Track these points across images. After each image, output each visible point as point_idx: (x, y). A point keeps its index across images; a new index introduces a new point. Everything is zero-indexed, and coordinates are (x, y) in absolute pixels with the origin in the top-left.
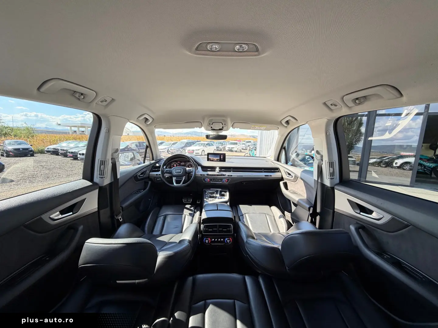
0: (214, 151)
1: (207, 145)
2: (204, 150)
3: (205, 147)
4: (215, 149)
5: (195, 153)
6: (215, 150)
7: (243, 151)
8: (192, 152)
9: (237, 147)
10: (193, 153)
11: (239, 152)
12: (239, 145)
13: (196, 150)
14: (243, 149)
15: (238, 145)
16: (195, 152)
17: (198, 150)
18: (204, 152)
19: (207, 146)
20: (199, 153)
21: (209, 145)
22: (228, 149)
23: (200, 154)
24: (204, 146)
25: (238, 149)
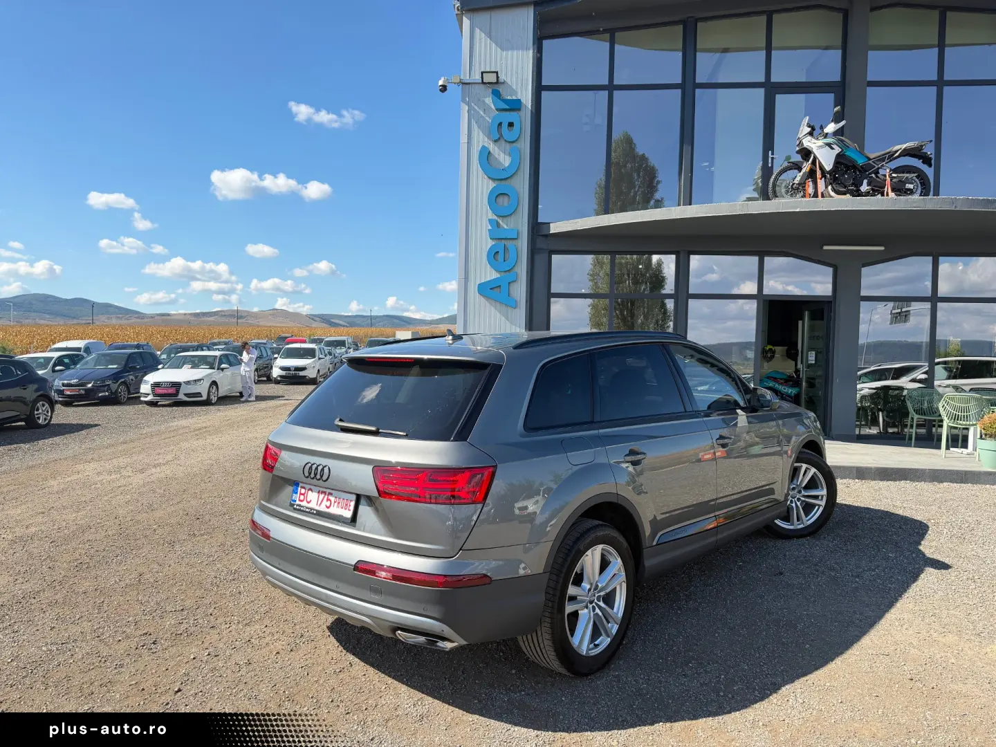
1: (221, 360)
2: (214, 383)
3: (218, 369)
5: (185, 395)
8: (172, 391)
9: (317, 367)
10: (177, 394)
12: (321, 356)
13: (188, 383)
15: (320, 359)
16: (184, 390)
18: (214, 387)
19: (223, 366)
20: (199, 395)
21: (231, 365)
22: (284, 373)
23: (204, 397)
24: (212, 368)
25: (319, 371)
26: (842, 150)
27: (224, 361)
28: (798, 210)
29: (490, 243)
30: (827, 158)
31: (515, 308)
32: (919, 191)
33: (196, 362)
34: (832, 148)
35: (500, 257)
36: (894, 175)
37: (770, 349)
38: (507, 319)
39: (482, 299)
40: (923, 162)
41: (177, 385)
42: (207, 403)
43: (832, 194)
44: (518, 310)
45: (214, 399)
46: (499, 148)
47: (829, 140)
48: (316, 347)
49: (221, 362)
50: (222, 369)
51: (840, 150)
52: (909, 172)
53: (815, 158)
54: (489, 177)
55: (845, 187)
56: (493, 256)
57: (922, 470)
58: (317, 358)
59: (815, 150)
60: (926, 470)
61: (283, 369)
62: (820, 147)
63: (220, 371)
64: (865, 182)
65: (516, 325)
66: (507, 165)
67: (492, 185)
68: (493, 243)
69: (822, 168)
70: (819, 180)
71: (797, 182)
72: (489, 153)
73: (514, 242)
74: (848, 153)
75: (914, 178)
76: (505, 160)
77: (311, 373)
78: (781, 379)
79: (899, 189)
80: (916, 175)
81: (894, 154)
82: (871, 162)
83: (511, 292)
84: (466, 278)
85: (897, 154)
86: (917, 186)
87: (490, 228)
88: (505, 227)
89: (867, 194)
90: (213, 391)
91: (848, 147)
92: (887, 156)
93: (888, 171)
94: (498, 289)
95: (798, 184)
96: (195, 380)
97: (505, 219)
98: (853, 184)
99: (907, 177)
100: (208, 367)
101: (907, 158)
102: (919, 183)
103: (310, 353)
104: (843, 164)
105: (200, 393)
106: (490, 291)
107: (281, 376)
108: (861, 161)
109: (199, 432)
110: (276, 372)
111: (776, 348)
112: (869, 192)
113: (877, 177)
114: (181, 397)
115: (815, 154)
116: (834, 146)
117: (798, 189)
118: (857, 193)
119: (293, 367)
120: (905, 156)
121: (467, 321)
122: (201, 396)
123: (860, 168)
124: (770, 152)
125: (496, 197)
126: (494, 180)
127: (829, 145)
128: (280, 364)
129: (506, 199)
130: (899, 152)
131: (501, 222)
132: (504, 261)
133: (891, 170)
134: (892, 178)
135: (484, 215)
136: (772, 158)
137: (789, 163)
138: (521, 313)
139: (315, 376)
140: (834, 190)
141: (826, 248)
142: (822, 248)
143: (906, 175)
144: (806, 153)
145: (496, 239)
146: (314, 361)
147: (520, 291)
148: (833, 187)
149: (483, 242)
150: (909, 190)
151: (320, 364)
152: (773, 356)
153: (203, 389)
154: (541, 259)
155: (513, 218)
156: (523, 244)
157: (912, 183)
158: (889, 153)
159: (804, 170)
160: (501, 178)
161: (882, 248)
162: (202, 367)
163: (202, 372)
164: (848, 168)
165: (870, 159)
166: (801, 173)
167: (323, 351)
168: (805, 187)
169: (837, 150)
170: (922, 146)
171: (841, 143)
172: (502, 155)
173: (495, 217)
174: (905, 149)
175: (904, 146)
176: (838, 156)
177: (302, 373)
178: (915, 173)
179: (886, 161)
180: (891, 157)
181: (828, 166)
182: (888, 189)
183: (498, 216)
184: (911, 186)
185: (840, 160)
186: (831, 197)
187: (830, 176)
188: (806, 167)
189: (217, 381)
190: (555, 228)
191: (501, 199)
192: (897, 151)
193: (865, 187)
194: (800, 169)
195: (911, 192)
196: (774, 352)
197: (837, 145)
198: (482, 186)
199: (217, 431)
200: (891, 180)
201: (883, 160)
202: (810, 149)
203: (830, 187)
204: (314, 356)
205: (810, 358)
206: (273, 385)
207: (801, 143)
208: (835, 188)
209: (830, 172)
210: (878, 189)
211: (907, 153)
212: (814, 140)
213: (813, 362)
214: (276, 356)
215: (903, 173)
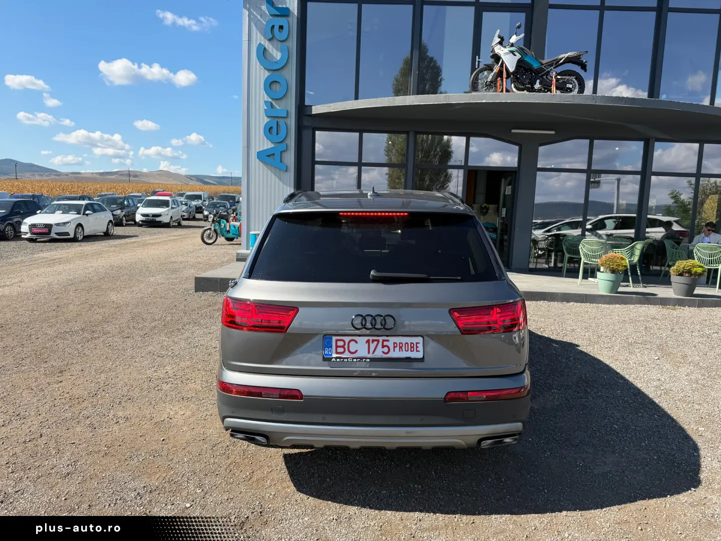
0: (108, 224)
1: (87, 207)
2: (80, 225)
3: (84, 214)
4: (110, 221)
5: (56, 233)
6: (110, 224)
7: (184, 223)
8: (45, 230)
9: (170, 214)
10: (49, 233)
11: (174, 227)
12: (173, 206)
13: (58, 225)
14: (184, 219)
15: (172, 208)
16: (55, 230)
17: (64, 224)
18: (80, 228)
19: (87, 212)
20: (67, 234)
21: (95, 211)
22: (143, 218)
23: (72, 236)
24: (79, 213)
25: (171, 217)
26: (522, 57)
27: (89, 207)
28: (484, 101)
29: (267, 120)
30: (510, 62)
31: (286, 171)
32: (577, 90)
33: (67, 209)
34: (515, 55)
35: (274, 130)
36: (559, 77)
37: (485, 207)
38: (280, 179)
39: (261, 164)
40: (582, 68)
41: (49, 227)
42: (74, 240)
43: (514, 90)
44: (288, 174)
45: (80, 238)
46: (273, 45)
47: (513, 49)
48: (170, 199)
49: (85, 210)
50: (87, 215)
51: (520, 56)
52: (570, 75)
53: (503, 61)
54: (265, 68)
55: (523, 85)
56: (269, 130)
57: (556, 293)
58: (170, 207)
59: (502, 56)
60: (559, 293)
61: (144, 215)
62: (506, 54)
63: (85, 216)
64: (538, 81)
65: (287, 185)
66: (278, 58)
67: (267, 74)
68: (269, 120)
69: (507, 70)
70: (504, 79)
71: (489, 80)
72: (265, 49)
73: (285, 120)
74: (527, 59)
75: (574, 80)
76: (277, 55)
77: (165, 219)
78: (491, 228)
79: (562, 88)
80: (575, 77)
81: (560, 61)
82: (543, 66)
83: (283, 160)
84: (248, 147)
85: (561, 61)
86: (575, 86)
87: (266, 108)
88: (278, 107)
89: (539, 91)
90: (80, 231)
91: (527, 55)
92: (555, 62)
93: (554, 73)
94: (273, 157)
95: (490, 82)
96: (64, 223)
97: (278, 102)
98: (529, 83)
99: (568, 79)
100: (76, 213)
101: (570, 64)
102: (577, 83)
103: (165, 204)
104: (523, 67)
105: (68, 233)
106: (266, 157)
107: (142, 221)
108: (536, 65)
109: (54, 262)
110: (139, 218)
111: (489, 205)
112: (541, 90)
113: (547, 78)
114: (53, 235)
115: (502, 60)
116: (516, 53)
117: (492, 85)
118: (531, 90)
119: (151, 214)
120: (568, 62)
121: (249, 180)
122: (69, 235)
123: (534, 70)
124: (477, 57)
125: (270, 85)
126: (269, 70)
127: (512, 52)
128: (142, 212)
129: (278, 85)
130: (563, 59)
131: (274, 104)
132: (277, 134)
133: (556, 73)
134: (557, 80)
135: (261, 97)
136: (479, 62)
137: (485, 65)
138: (291, 176)
139: (168, 221)
140: (516, 87)
141: (513, 131)
142: (511, 131)
143: (567, 77)
144: (497, 58)
145: (271, 117)
146: (168, 210)
147: (290, 158)
148: (514, 84)
149: (261, 120)
150: (569, 88)
151: (173, 213)
152: (487, 212)
153: (70, 230)
154: (306, 134)
155: (284, 101)
156: (292, 122)
157: (571, 84)
158: (556, 60)
159: (495, 71)
160: (275, 69)
161: (553, 132)
162: (71, 212)
163: (71, 216)
164: (526, 70)
165: (542, 64)
166: (493, 73)
167: (176, 203)
168: (496, 84)
169: (518, 56)
170: (580, 55)
171: (521, 51)
172: (275, 51)
173: (270, 100)
174: (567, 57)
175: (566, 55)
176: (519, 61)
177: (158, 219)
178: (573, 76)
179: (554, 66)
180: (556, 63)
181: (512, 69)
182: (553, 88)
183: (273, 99)
184: (570, 86)
185: (520, 64)
186: (513, 92)
187: (513, 75)
188: (496, 69)
189: (82, 223)
190: (317, 110)
191: (274, 86)
192: (561, 59)
193: (537, 86)
194: (492, 70)
195: (570, 90)
196: (487, 209)
197: (519, 53)
198: (261, 75)
199: (68, 261)
200: (556, 81)
201: (551, 65)
202: (499, 55)
203: (513, 85)
204: (168, 206)
205: (503, 213)
206: (137, 228)
207: (493, 51)
208: (516, 85)
209: (513, 73)
210: (546, 88)
211: (569, 60)
212: (502, 48)
213: (504, 216)
214: (139, 205)
215: (566, 76)
